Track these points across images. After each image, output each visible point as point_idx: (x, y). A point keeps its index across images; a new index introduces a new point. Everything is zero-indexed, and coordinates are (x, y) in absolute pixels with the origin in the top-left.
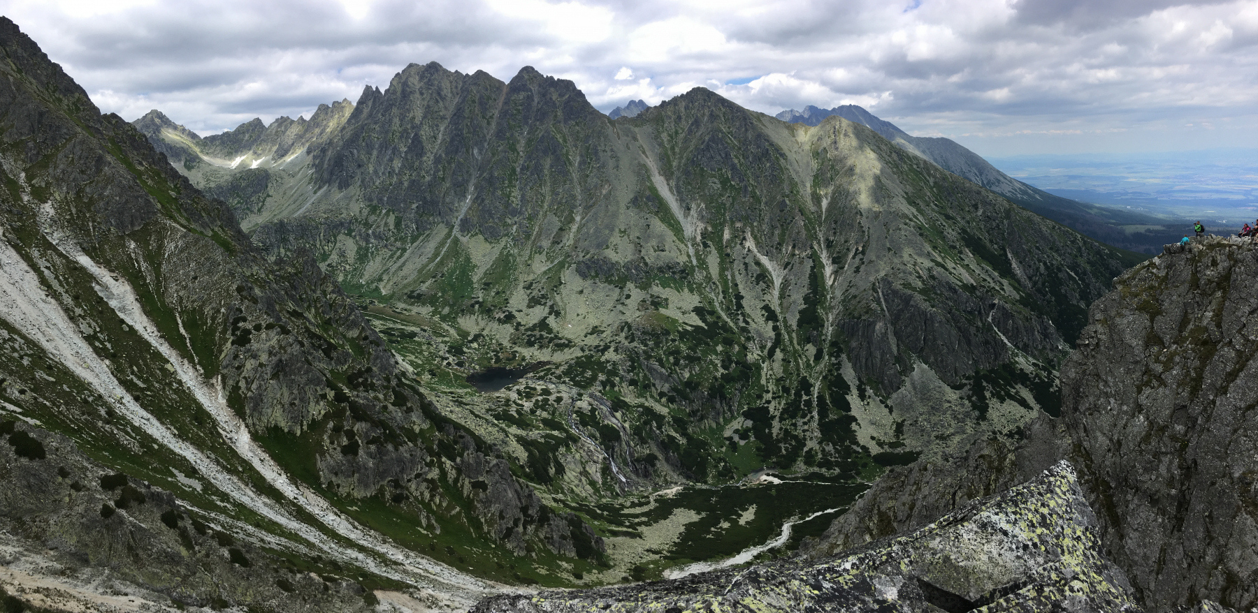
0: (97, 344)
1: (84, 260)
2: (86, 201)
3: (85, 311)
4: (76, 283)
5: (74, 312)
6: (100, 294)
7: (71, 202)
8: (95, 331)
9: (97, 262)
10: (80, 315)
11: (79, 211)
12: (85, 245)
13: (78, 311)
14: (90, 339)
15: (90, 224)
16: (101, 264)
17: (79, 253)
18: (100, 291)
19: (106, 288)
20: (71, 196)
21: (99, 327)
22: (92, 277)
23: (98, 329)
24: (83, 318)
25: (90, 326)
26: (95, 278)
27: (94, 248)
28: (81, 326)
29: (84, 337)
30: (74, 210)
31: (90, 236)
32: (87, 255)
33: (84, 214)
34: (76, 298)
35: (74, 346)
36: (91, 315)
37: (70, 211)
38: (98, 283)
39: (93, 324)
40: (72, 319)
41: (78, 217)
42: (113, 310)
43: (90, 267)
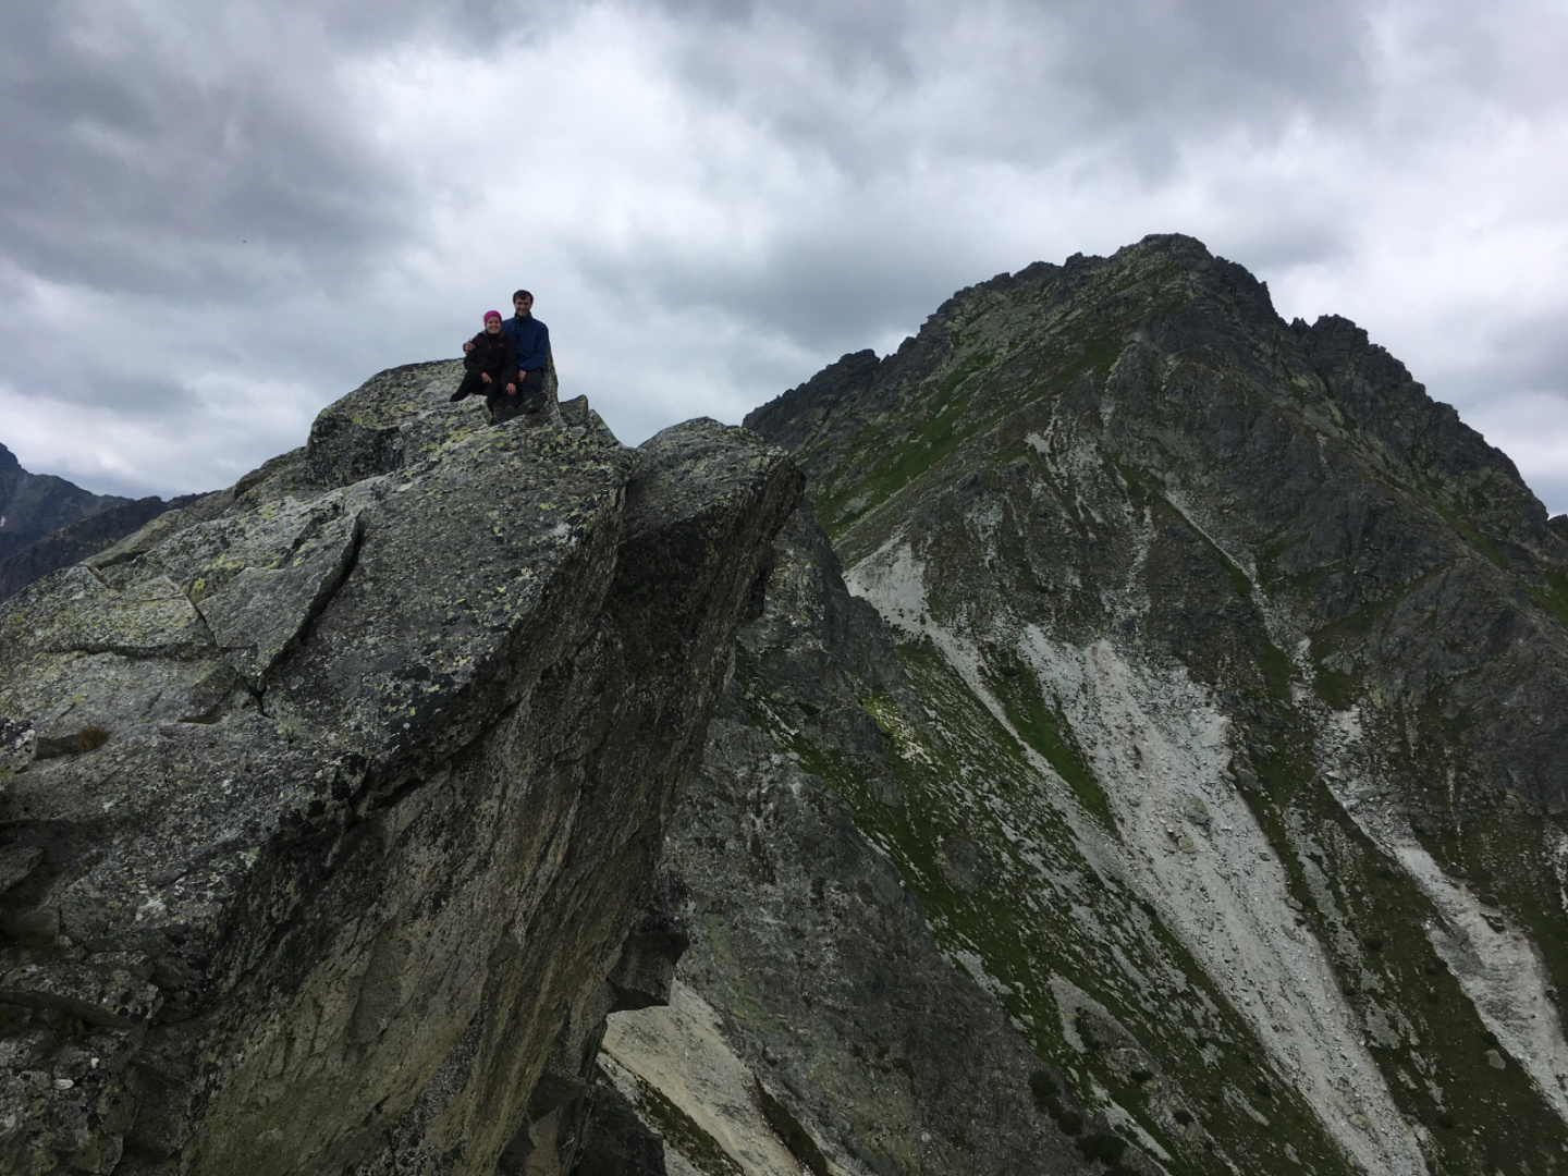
0: (1403, 1076)
1: (1415, 860)
2: (1450, 716)
3: (1389, 984)
4: (1379, 909)
5: (1358, 980)
6: (1440, 952)
7: (1410, 714)
8: (1405, 1041)
9: (1452, 873)
10: (1372, 991)
11: (1425, 739)
12: (1425, 823)
13: (1370, 980)
14: (1386, 1059)
15: (1451, 775)
16: (1461, 877)
17: (1406, 841)
18: (1443, 945)
19: (1461, 940)
20: (1414, 700)
21: (1419, 1035)
22: (1426, 906)
23: (1414, 1041)
24: (1381, 1000)
25: (1394, 1026)
26: (1434, 911)
27: (1450, 836)
28: (1369, 1018)
29: (1371, 1049)
30: (1412, 735)
31: (1444, 802)
32: (1426, 848)
33: (1439, 748)
34: (1372, 946)
35: (1339, 1062)
36: (1402, 999)
37: (1402, 734)
38: (1441, 925)
39: (1404, 1023)
40: (1349, 994)
41: (1420, 753)
42: (1469, 1005)
43: (1426, 880)
